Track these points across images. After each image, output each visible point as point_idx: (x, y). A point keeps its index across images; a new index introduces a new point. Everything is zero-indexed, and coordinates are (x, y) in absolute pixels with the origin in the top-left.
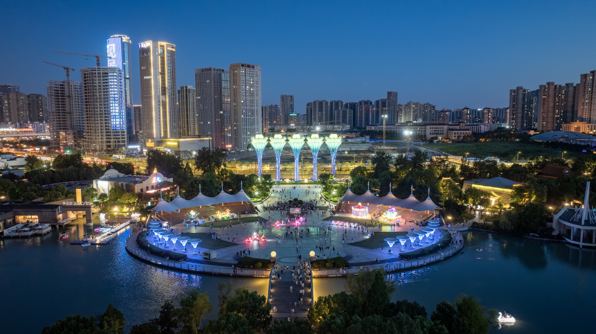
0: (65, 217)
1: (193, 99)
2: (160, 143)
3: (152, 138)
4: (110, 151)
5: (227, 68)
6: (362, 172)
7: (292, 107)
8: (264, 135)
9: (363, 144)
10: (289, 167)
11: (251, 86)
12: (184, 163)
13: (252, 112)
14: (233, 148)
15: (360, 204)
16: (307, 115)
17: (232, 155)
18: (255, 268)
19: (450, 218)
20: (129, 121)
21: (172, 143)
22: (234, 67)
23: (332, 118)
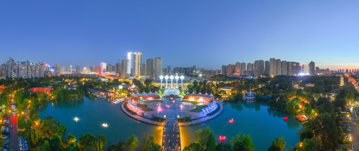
0: (110, 95)
1: (146, 66)
2: (137, 77)
3: (135, 76)
4: (126, 78)
5: (154, 59)
6: (190, 86)
7: (170, 69)
8: (163, 76)
9: (189, 78)
10: (169, 84)
11: (160, 63)
12: (141, 82)
13: (160, 69)
14: (155, 79)
15: (191, 96)
16: (174, 71)
17: (154, 81)
18: (158, 121)
19: (218, 99)
20: (131, 71)
21: (140, 77)
22: (156, 58)
23: (180, 71)
